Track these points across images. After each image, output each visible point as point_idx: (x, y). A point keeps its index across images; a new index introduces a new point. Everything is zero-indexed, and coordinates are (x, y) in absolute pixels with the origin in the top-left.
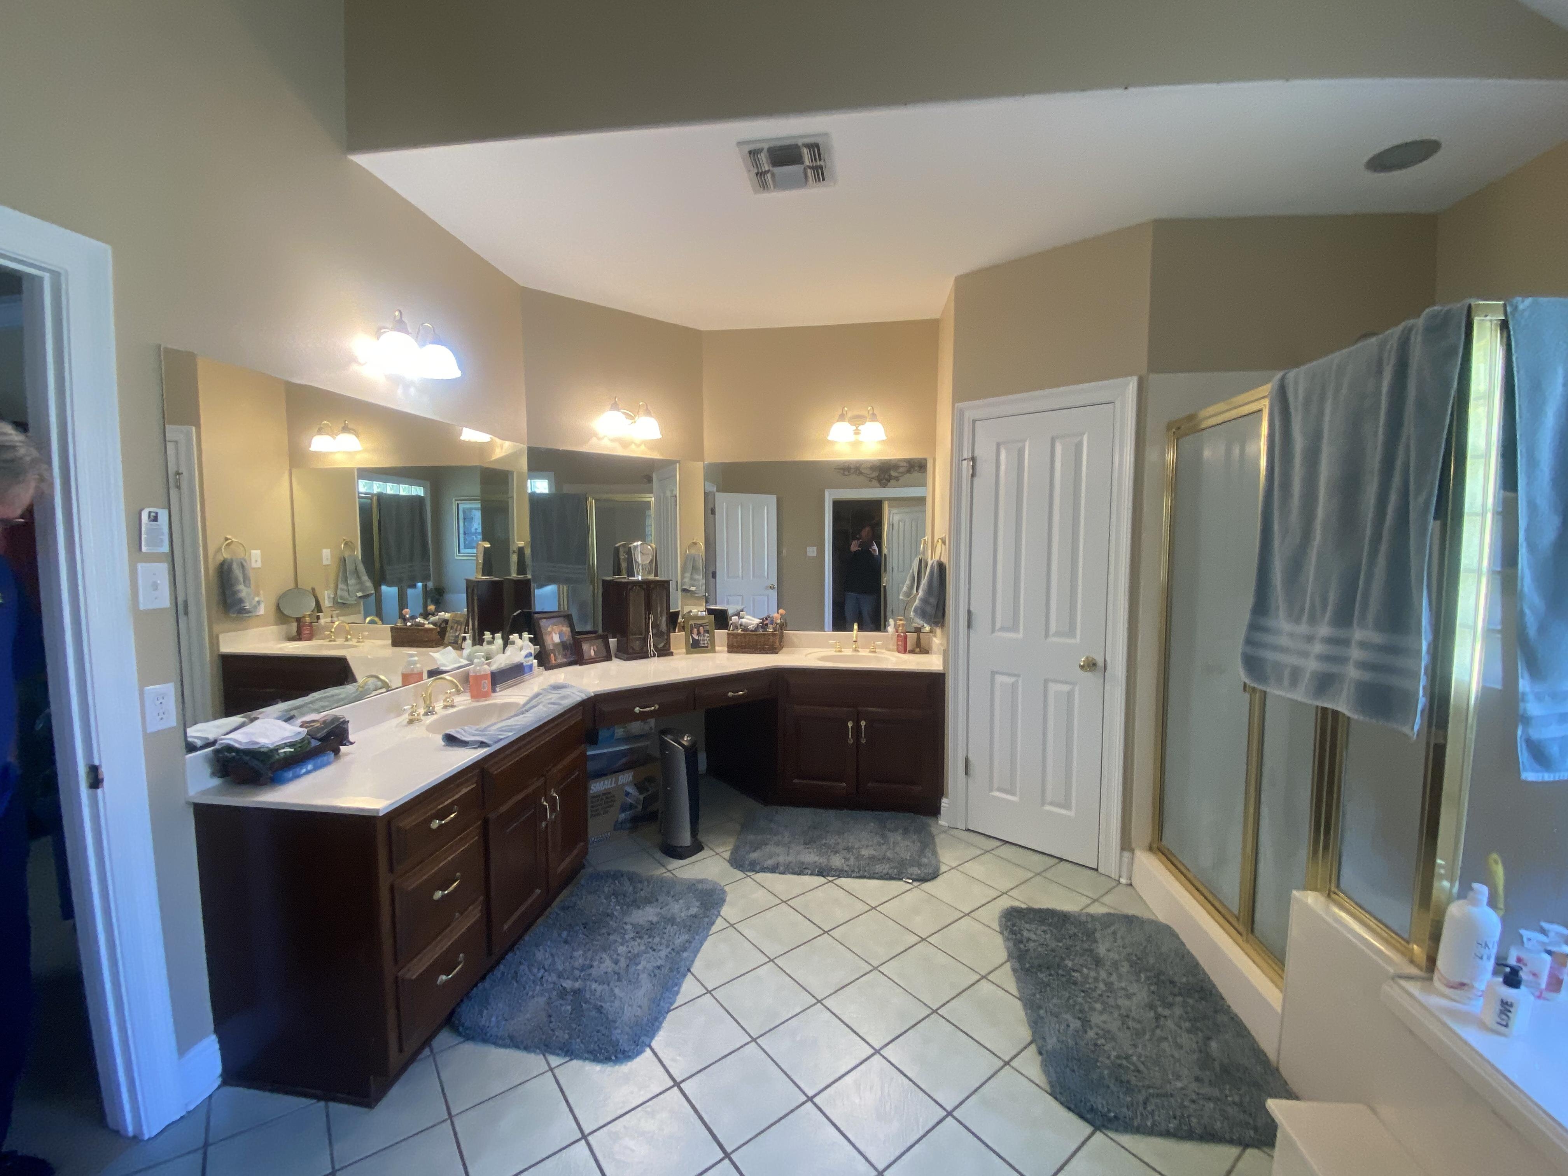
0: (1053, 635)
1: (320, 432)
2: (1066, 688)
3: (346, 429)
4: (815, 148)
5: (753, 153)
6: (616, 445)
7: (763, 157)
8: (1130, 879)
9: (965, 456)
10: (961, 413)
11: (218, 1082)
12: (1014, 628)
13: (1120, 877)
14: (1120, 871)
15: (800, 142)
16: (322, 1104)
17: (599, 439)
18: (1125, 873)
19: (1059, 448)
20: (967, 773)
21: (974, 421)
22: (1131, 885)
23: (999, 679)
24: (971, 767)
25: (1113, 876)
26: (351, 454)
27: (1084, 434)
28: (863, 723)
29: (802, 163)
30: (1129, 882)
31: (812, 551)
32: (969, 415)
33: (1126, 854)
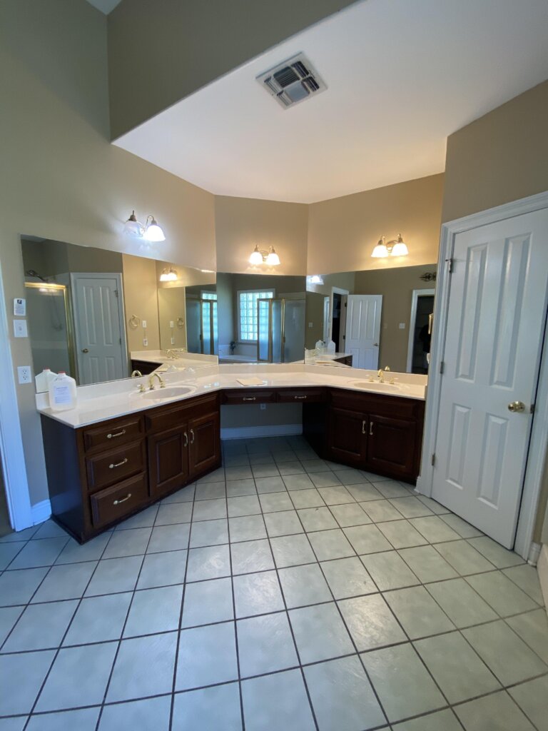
0: (496, 384)
1: (163, 273)
2: (501, 421)
3: (171, 271)
4: (299, 65)
5: (267, 81)
6: (260, 270)
7: (273, 81)
8: (536, 563)
9: (447, 259)
10: (446, 230)
11: (49, 518)
12: (470, 376)
13: (528, 559)
14: (529, 554)
15: (289, 64)
16: (70, 537)
17: (251, 267)
18: (532, 557)
19: (511, 245)
20: (433, 464)
21: (454, 234)
22: (536, 567)
23: (459, 409)
24: (436, 462)
25: (523, 556)
26: (174, 281)
27: (529, 234)
28: (371, 424)
29: (298, 79)
30: (535, 565)
31: (402, 326)
32: (451, 231)
33: (535, 546)
